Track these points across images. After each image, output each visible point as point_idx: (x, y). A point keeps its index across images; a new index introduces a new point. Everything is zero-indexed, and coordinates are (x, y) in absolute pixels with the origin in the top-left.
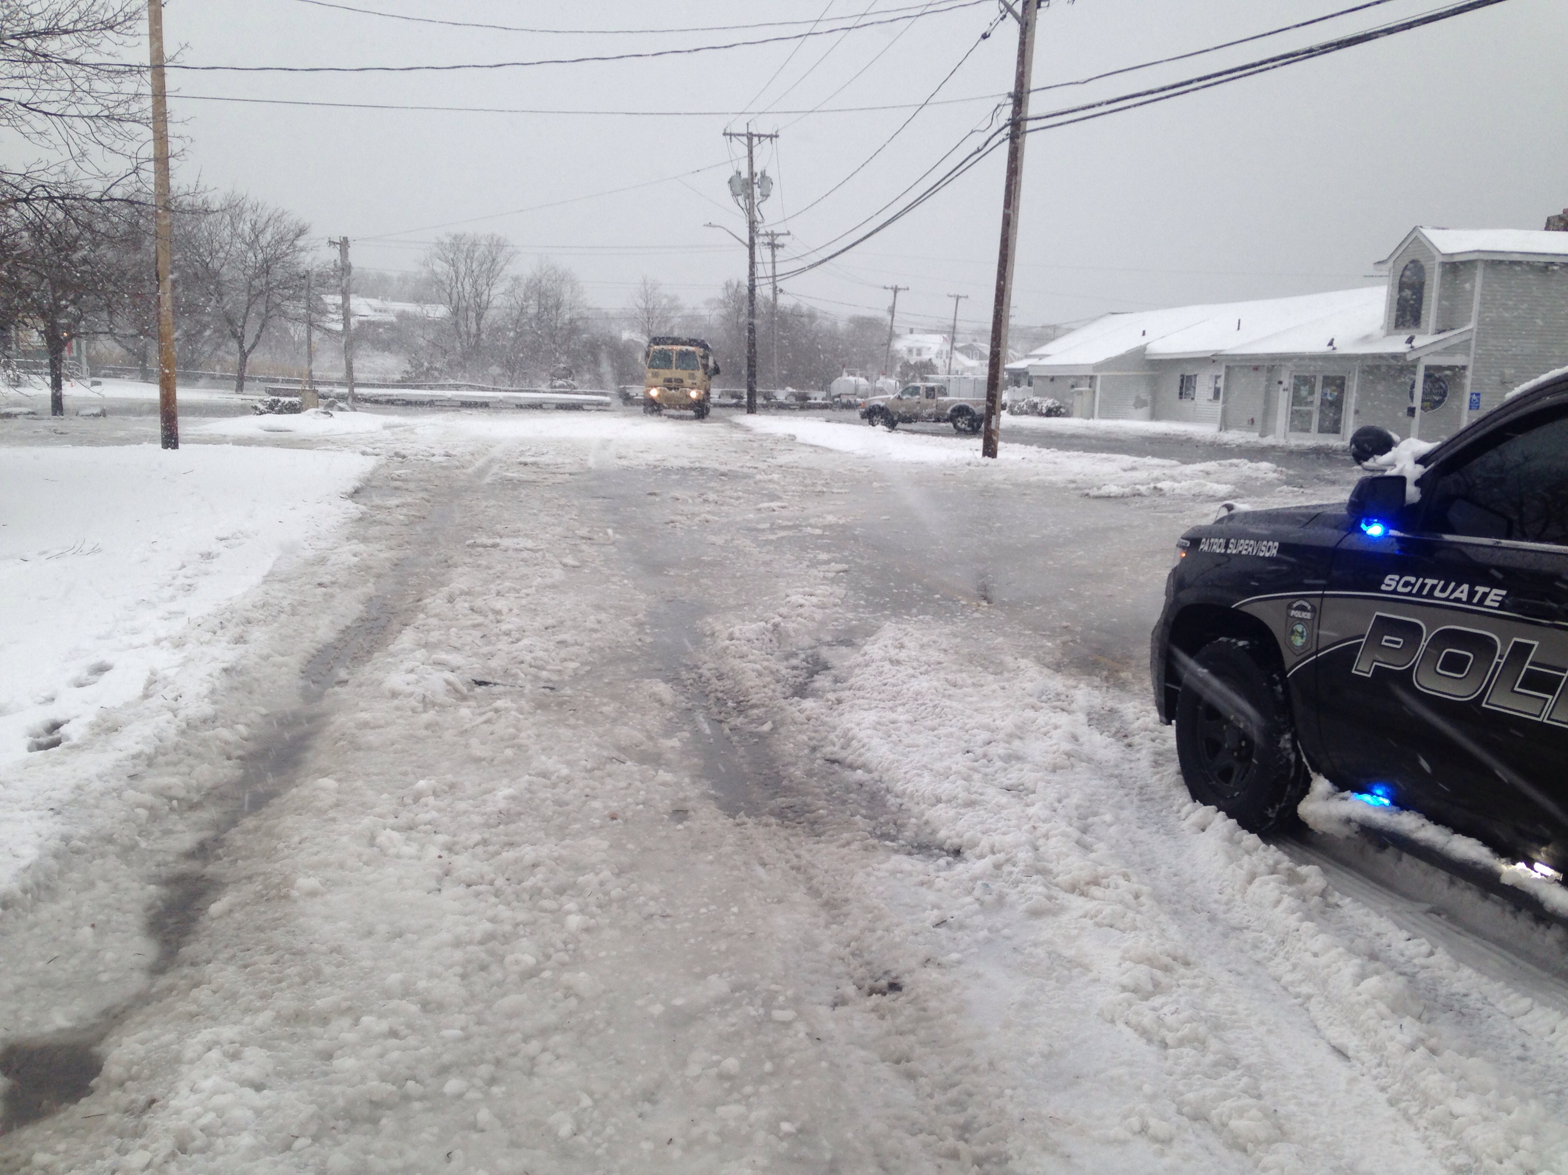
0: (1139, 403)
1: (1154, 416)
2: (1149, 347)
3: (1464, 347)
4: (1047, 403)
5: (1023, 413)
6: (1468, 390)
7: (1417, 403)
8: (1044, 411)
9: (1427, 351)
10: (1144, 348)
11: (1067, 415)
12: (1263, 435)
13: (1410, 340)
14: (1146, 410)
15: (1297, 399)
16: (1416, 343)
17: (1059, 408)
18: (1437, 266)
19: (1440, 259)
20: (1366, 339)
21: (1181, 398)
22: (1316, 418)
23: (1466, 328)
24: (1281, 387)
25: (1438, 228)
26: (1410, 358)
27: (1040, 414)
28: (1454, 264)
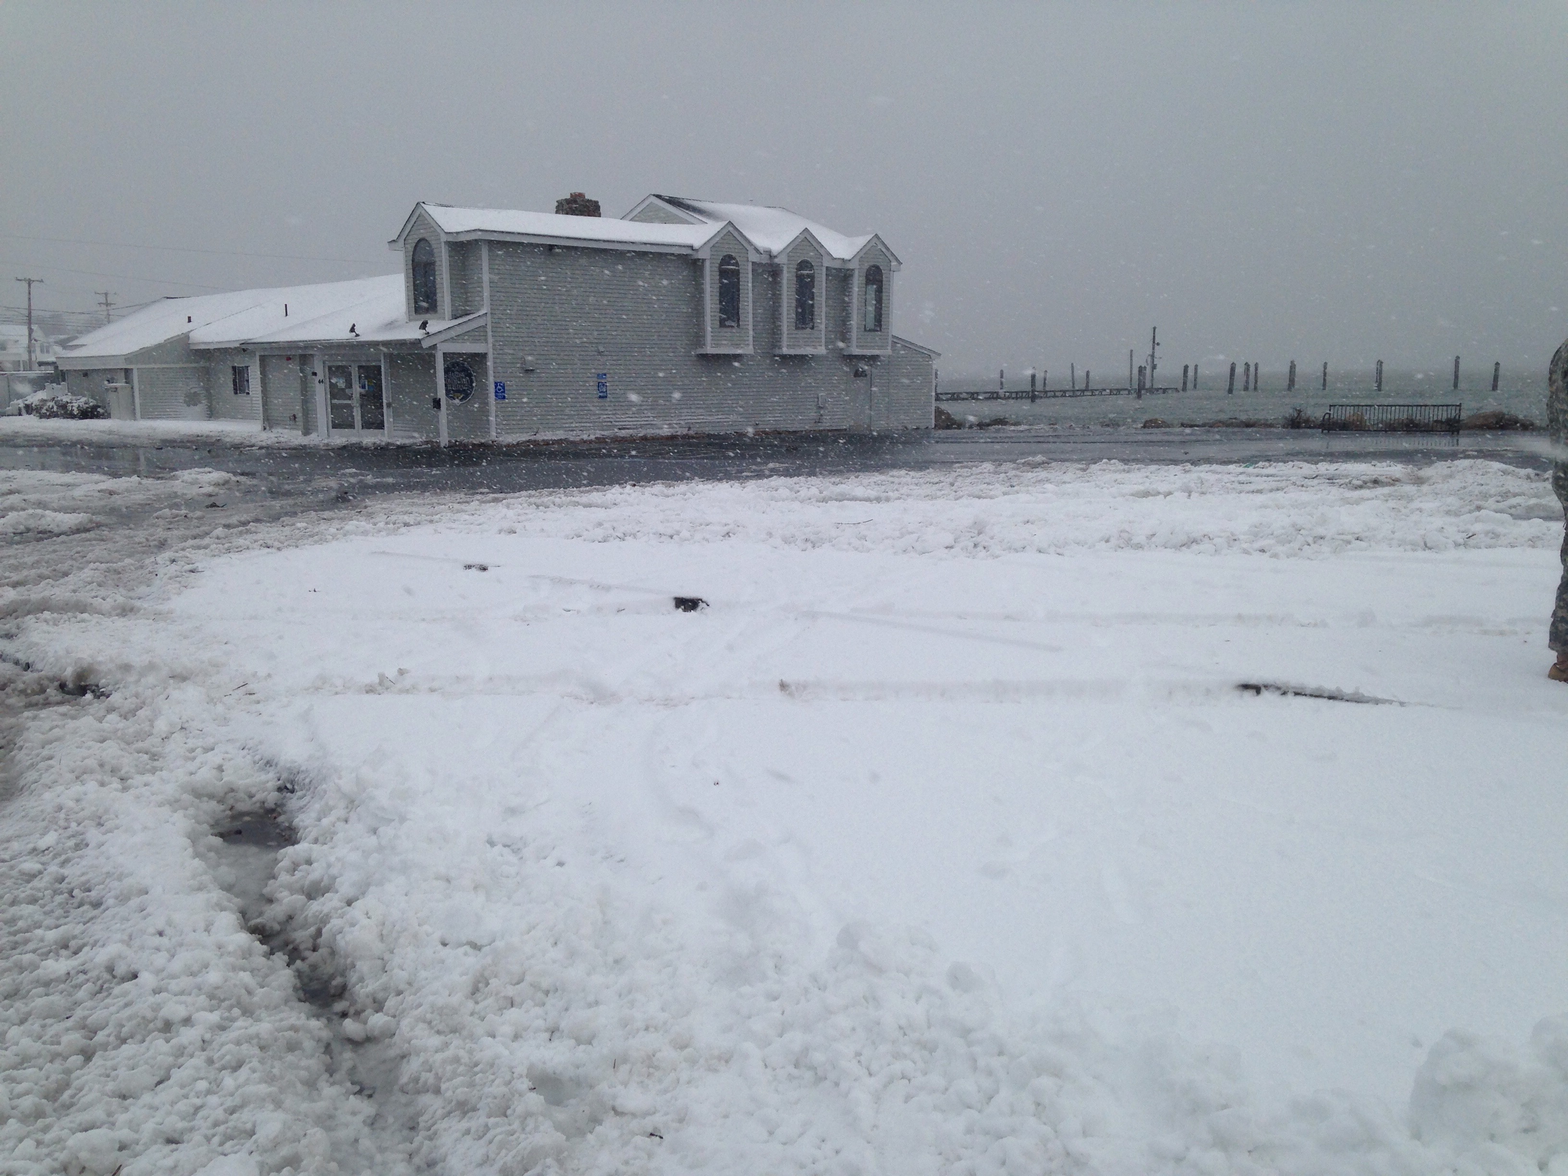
0: (192, 400)
1: (212, 414)
2: (191, 335)
3: (479, 334)
4: (79, 402)
5: (52, 415)
6: (491, 380)
7: (441, 393)
8: (76, 412)
9: (443, 337)
10: (186, 336)
11: (106, 416)
12: (306, 432)
13: (424, 326)
14: (200, 408)
15: (334, 392)
16: (432, 328)
17: (95, 407)
18: (443, 244)
19: (444, 238)
20: (391, 325)
21: (236, 393)
22: (357, 414)
23: (481, 313)
24: (317, 379)
25: (442, 206)
26: (425, 344)
27: (72, 416)
28: (462, 244)
